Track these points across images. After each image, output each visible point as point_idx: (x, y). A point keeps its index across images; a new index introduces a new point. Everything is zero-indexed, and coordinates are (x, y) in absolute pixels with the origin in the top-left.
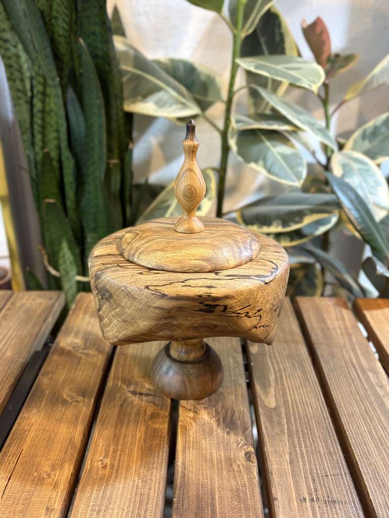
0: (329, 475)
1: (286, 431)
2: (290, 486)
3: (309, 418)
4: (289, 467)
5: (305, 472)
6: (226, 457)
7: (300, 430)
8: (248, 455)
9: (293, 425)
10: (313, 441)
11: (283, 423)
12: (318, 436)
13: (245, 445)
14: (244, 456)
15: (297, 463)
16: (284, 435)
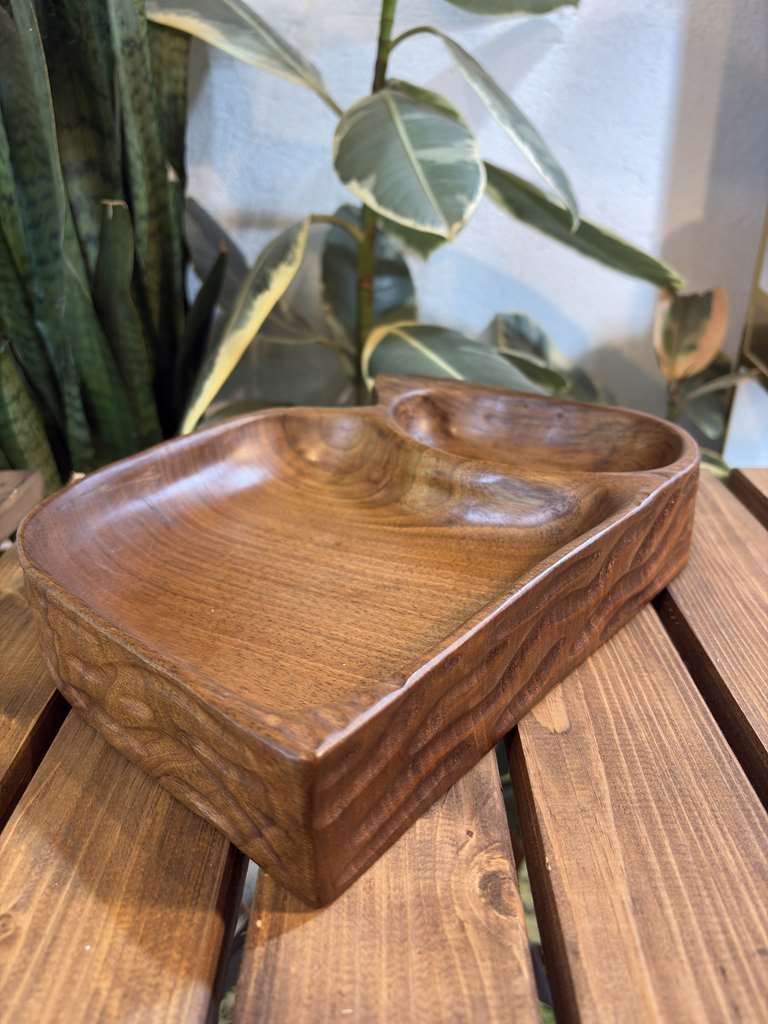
1: (608, 801)
2: (643, 996)
3: (673, 758)
4: (634, 926)
5: (690, 943)
7: (651, 798)
8: (491, 885)
9: (624, 781)
10: (696, 830)
11: (598, 776)
12: (709, 813)
13: (481, 850)
14: (478, 890)
15: (659, 910)
16: (602, 812)
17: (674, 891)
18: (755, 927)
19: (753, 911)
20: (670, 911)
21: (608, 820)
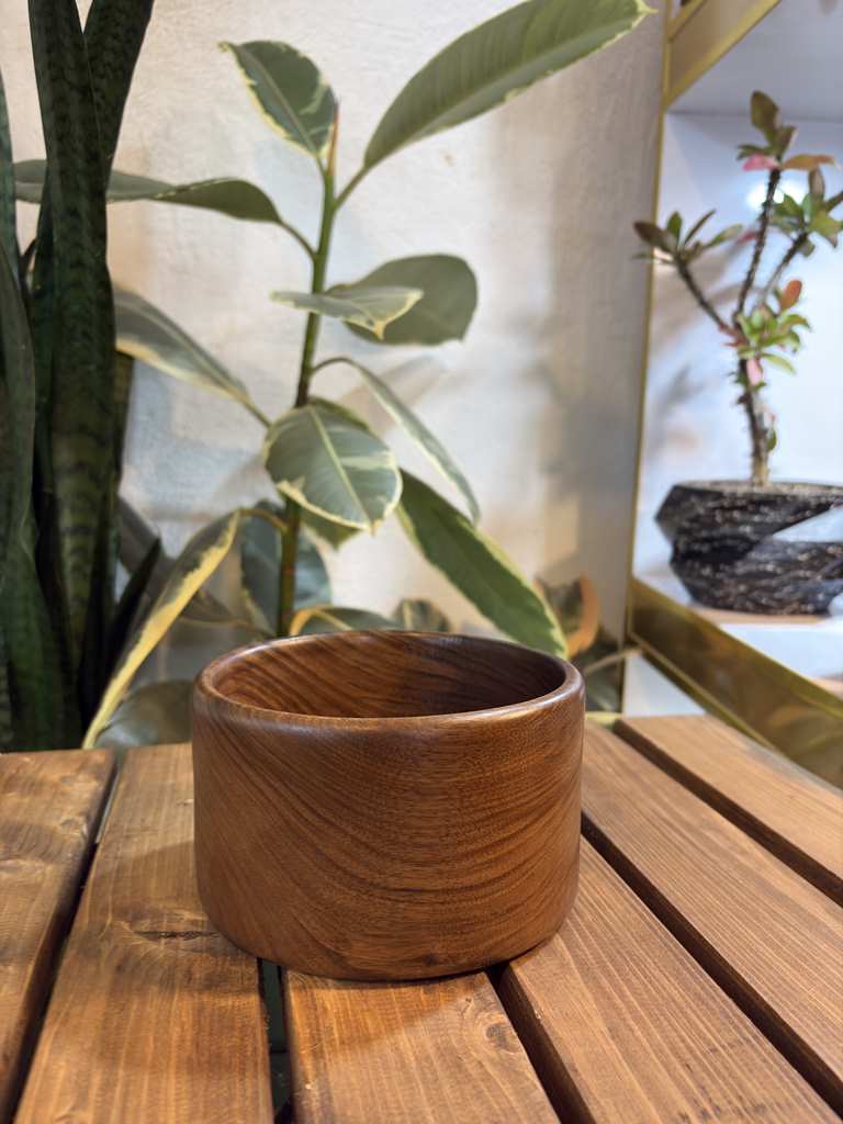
0: (720, 1048)
1: (573, 966)
2: (633, 1091)
3: (617, 931)
4: (614, 1047)
5: (659, 1051)
6: (438, 1048)
7: (606, 960)
8: (494, 1032)
9: (583, 951)
10: (646, 977)
11: (560, 949)
12: (653, 965)
13: (480, 1011)
14: (486, 1039)
15: (630, 1034)
16: (571, 975)
17: (638, 1019)
18: (705, 1035)
19: (701, 1026)
20: (639, 1033)
21: (576, 979)
